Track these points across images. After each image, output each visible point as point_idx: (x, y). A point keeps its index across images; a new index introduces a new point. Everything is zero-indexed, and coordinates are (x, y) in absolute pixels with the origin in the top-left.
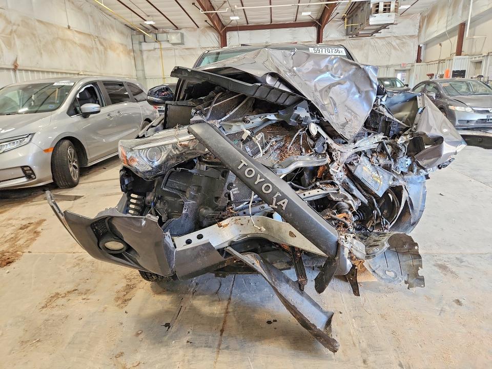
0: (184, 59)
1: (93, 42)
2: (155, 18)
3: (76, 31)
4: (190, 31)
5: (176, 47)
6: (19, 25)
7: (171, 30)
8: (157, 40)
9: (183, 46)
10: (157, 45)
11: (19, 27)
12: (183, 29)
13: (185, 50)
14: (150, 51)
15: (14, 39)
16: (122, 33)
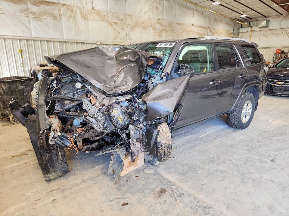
0: (266, 37)
1: (206, 31)
2: (248, 13)
3: (196, 26)
4: (275, 18)
5: (261, 29)
6: (166, 26)
7: (261, 19)
8: (249, 26)
9: (267, 28)
10: (250, 29)
11: (167, 27)
12: (270, 17)
13: (268, 31)
14: (244, 33)
15: (163, 33)
16: (228, 24)
